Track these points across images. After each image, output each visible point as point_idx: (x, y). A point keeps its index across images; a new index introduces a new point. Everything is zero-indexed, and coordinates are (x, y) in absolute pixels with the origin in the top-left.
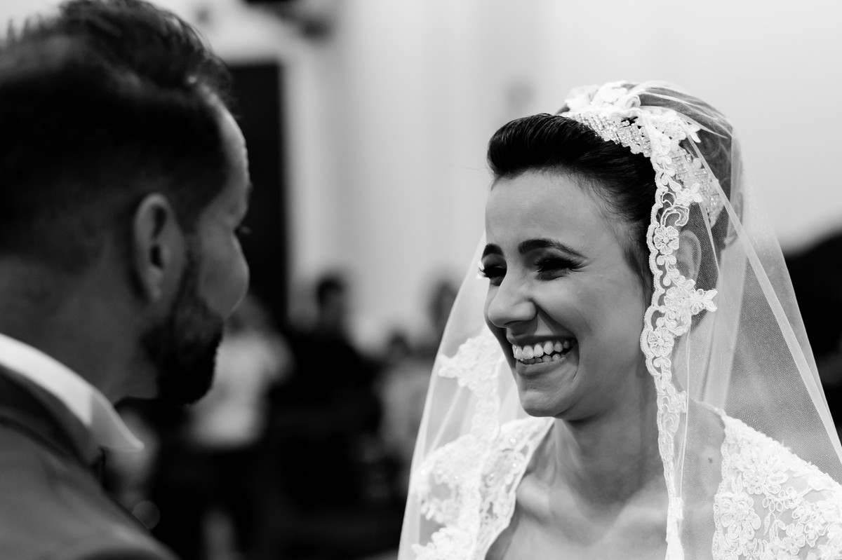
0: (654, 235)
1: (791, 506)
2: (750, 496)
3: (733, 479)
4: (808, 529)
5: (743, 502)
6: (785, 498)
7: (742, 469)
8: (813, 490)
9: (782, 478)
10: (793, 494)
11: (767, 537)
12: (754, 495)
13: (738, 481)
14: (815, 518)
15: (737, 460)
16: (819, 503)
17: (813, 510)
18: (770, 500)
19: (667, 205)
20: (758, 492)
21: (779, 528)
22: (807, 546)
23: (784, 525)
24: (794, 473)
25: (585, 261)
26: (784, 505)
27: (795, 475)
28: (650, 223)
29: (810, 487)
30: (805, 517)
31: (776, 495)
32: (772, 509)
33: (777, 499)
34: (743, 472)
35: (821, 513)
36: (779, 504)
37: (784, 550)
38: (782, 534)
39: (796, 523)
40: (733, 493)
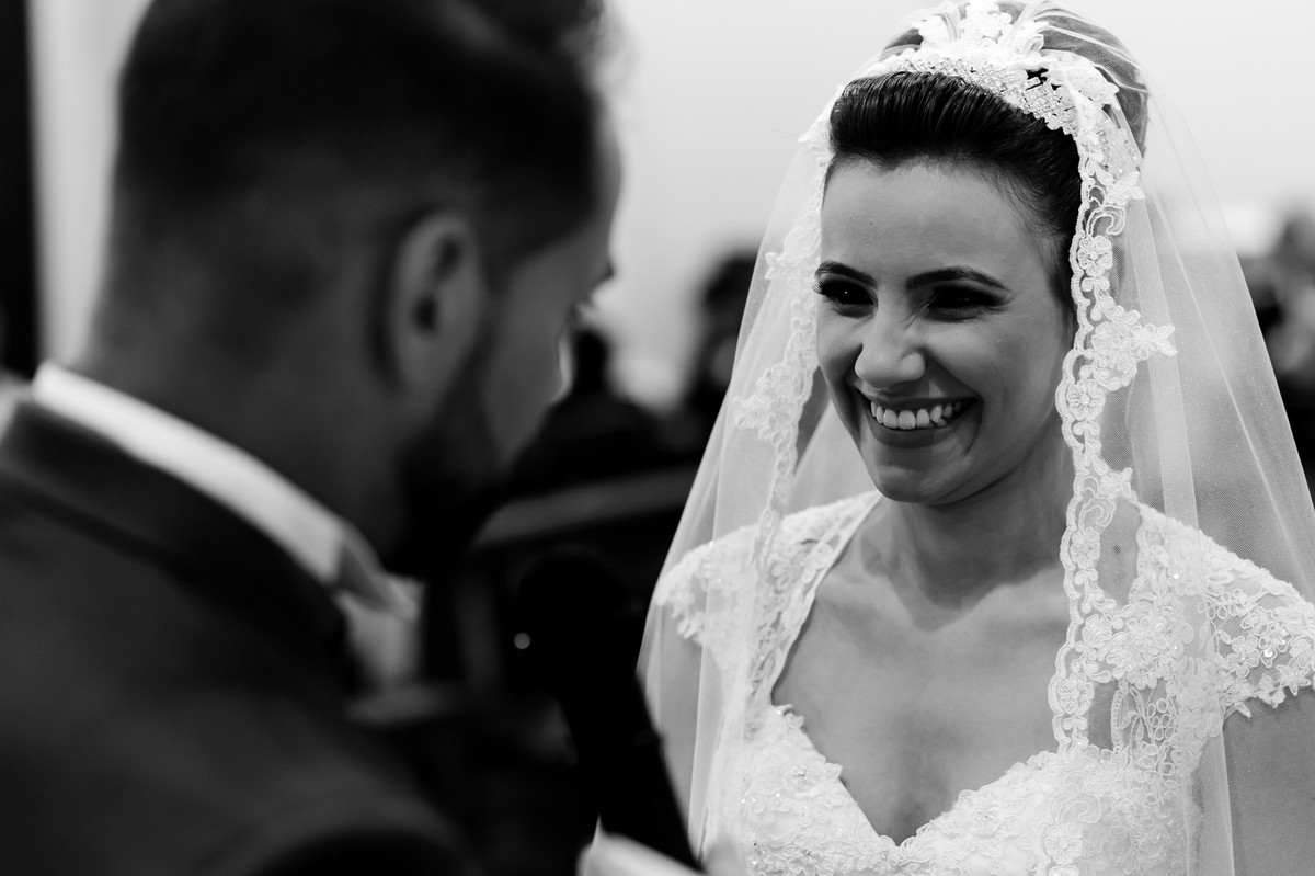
0: (1078, 249)
1: (1240, 612)
2: (1181, 598)
3: (1154, 576)
4: (1263, 642)
5: (1170, 608)
6: (1230, 602)
7: (1168, 566)
8: (1269, 595)
9: (1225, 578)
10: (1242, 598)
11: (1203, 655)
12: (1184, 598)
13: (1161, 579)
14: (1273, 628)
15: (1159, 553)
16: (1278, 610)
17: (1270, 618)
18: (1209, 604)
19: (1094, 205)
20: (1192, 593)
21: (1221, 641)
22: (1261, 664)
23: (1229, 637)
24: (1241, 573)
25: (1009, 296)
26: (1228, 611)
27: (1242, 576)
28: (1074, 233)
29: (1264, 590)
30: (1259, 627)
31: (1218, 598)
32: (1211, 616)
33: (1219, 604)
34: (1167, 569)
35: (1281, 623)
36: (1223, 610)
37: (1227, 671)
38: (1226, 649)
39: (1246, 635)
40: (1154, 594)
